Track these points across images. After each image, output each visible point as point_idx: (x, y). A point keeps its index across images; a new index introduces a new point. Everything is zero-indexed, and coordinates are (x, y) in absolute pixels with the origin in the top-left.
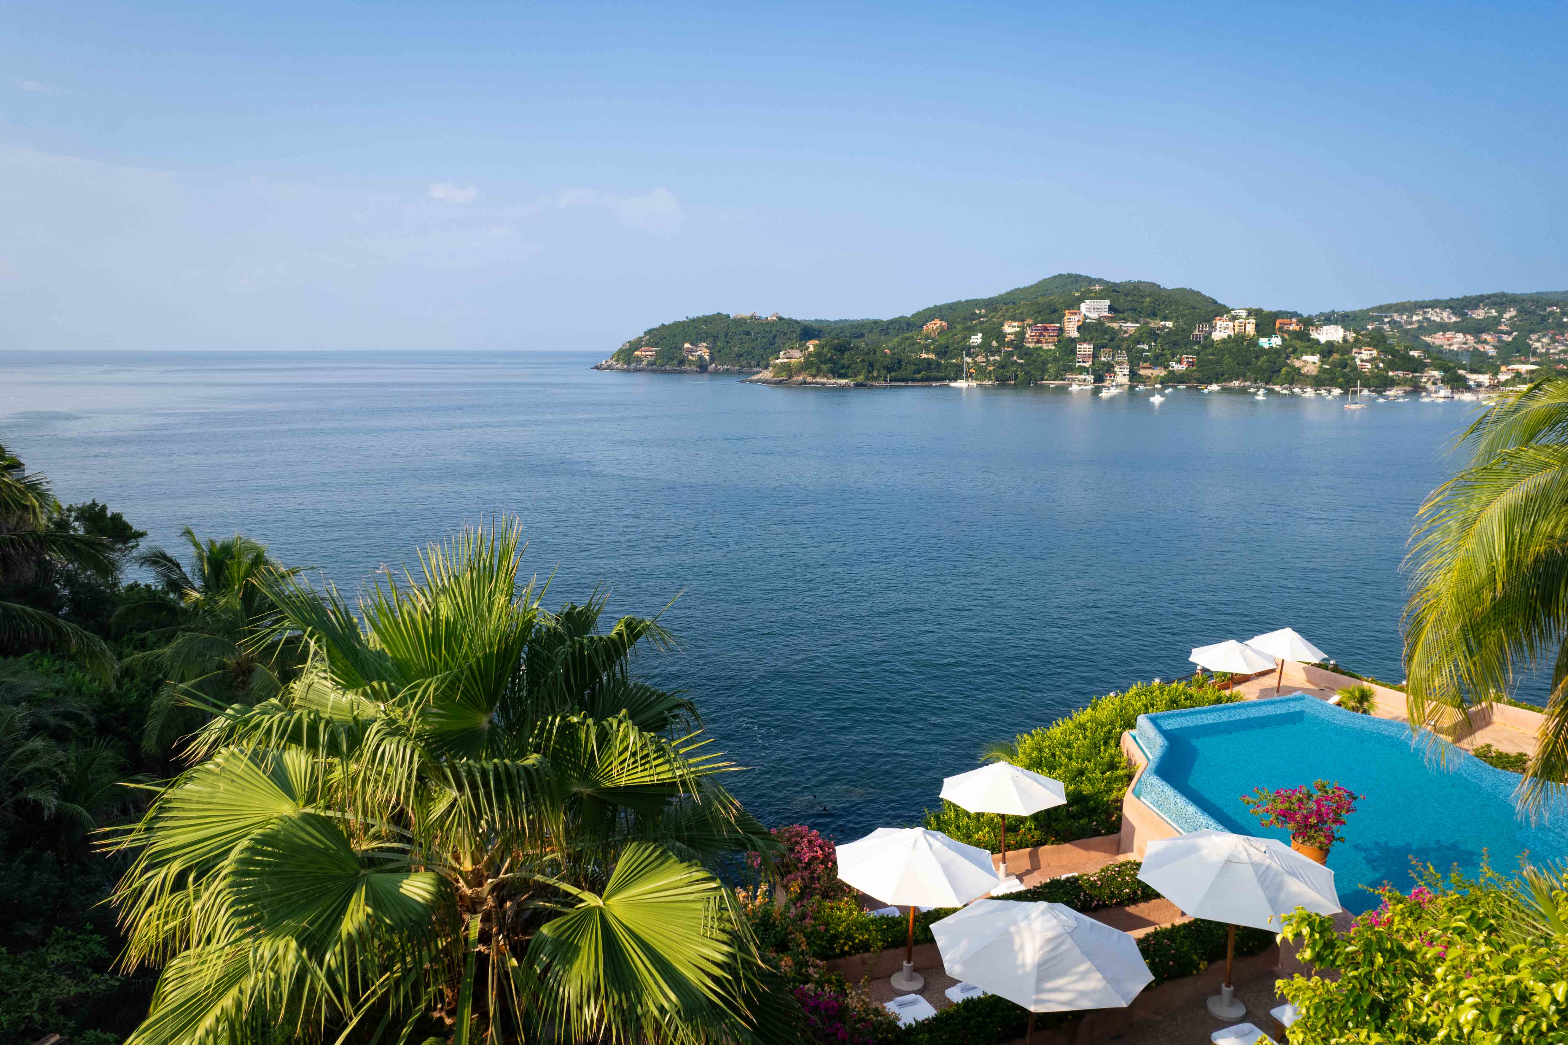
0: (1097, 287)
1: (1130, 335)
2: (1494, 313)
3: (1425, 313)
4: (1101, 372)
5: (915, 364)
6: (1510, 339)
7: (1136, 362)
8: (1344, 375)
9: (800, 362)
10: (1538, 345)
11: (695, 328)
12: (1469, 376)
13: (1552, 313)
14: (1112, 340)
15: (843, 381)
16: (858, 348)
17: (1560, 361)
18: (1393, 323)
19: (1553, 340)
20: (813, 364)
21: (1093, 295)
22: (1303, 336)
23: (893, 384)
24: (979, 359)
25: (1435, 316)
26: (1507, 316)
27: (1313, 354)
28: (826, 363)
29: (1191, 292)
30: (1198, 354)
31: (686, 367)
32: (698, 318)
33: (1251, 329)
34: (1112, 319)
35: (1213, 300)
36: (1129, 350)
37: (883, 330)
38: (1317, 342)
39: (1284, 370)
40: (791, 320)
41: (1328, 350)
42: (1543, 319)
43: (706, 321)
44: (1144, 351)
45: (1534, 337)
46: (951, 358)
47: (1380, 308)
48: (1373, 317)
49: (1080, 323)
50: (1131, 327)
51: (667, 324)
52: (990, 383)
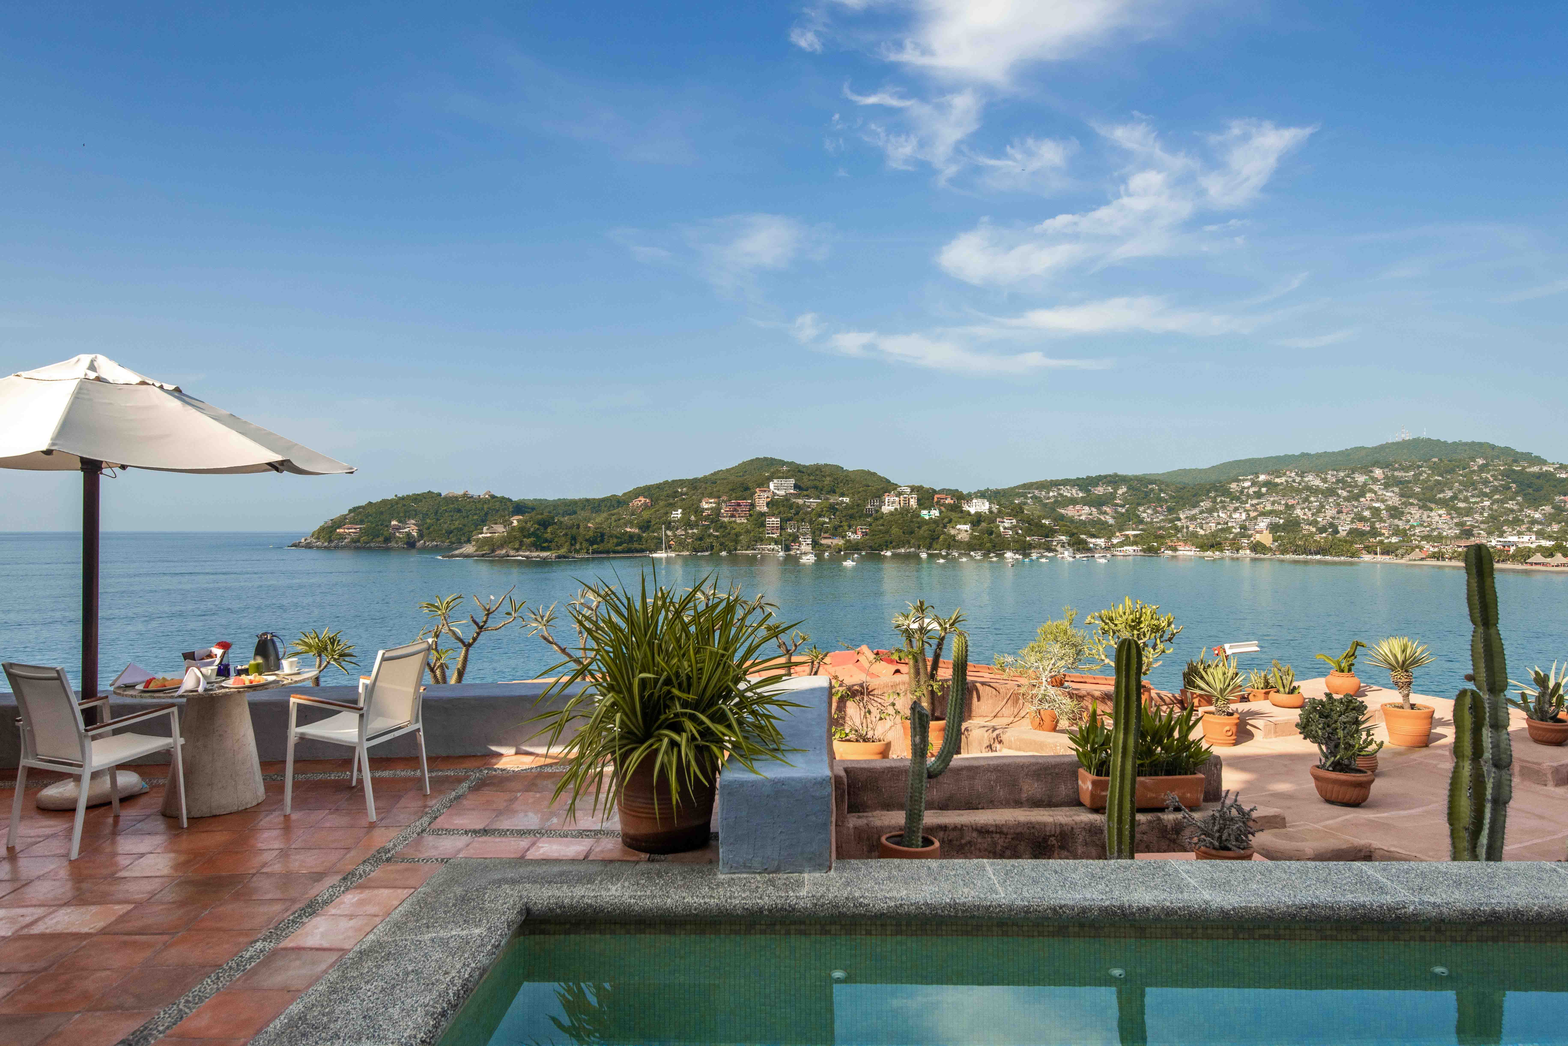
0: (785, 468)
1: (813, 510)
2: (1110, 489)
3: (1059, 489)
4: (787, 542)
5: (617, 537)
6: (1124, 511)
7: (817, 533)
8: (991, 541)
9: (503, 536)
10: (1145, 515)
11: (404, 505)
12: (1089, 540)
13: (1152, 490)
14: (797, 513)
15: (544, 554)
16: (561, 523)
17: (1160, 528)
18: (1034, 498)
19: (1156, 512)
20: (518, 538)
21: (781, 475)
22: (956, 508)
23: (595, 556)
24: (679, 532)
25: (1068, 492)
26: (1120, 492)
27: (965, 524)
28: (529, 536)
29: (869, 473)
30: (870, 525)
31: (393, 544)
32: (408, 496)
33: (913, 503)
34: (797, 496)
35: (887, 480)
36: (811, 522)
37: (594, 508)
38: (969, 513)
39: (942, 537)
40: (503, 498)
41: (977, 520)
42: (1147, 494)
43: (416, 499)
44: (825, 523)
45: (1141, 509)
46: (653, 532)
47: (1024, 486)
48: (1019, 493)
49: (769, 500)
50: (813, 502)
51: (374, 501)
52: (688, 553)
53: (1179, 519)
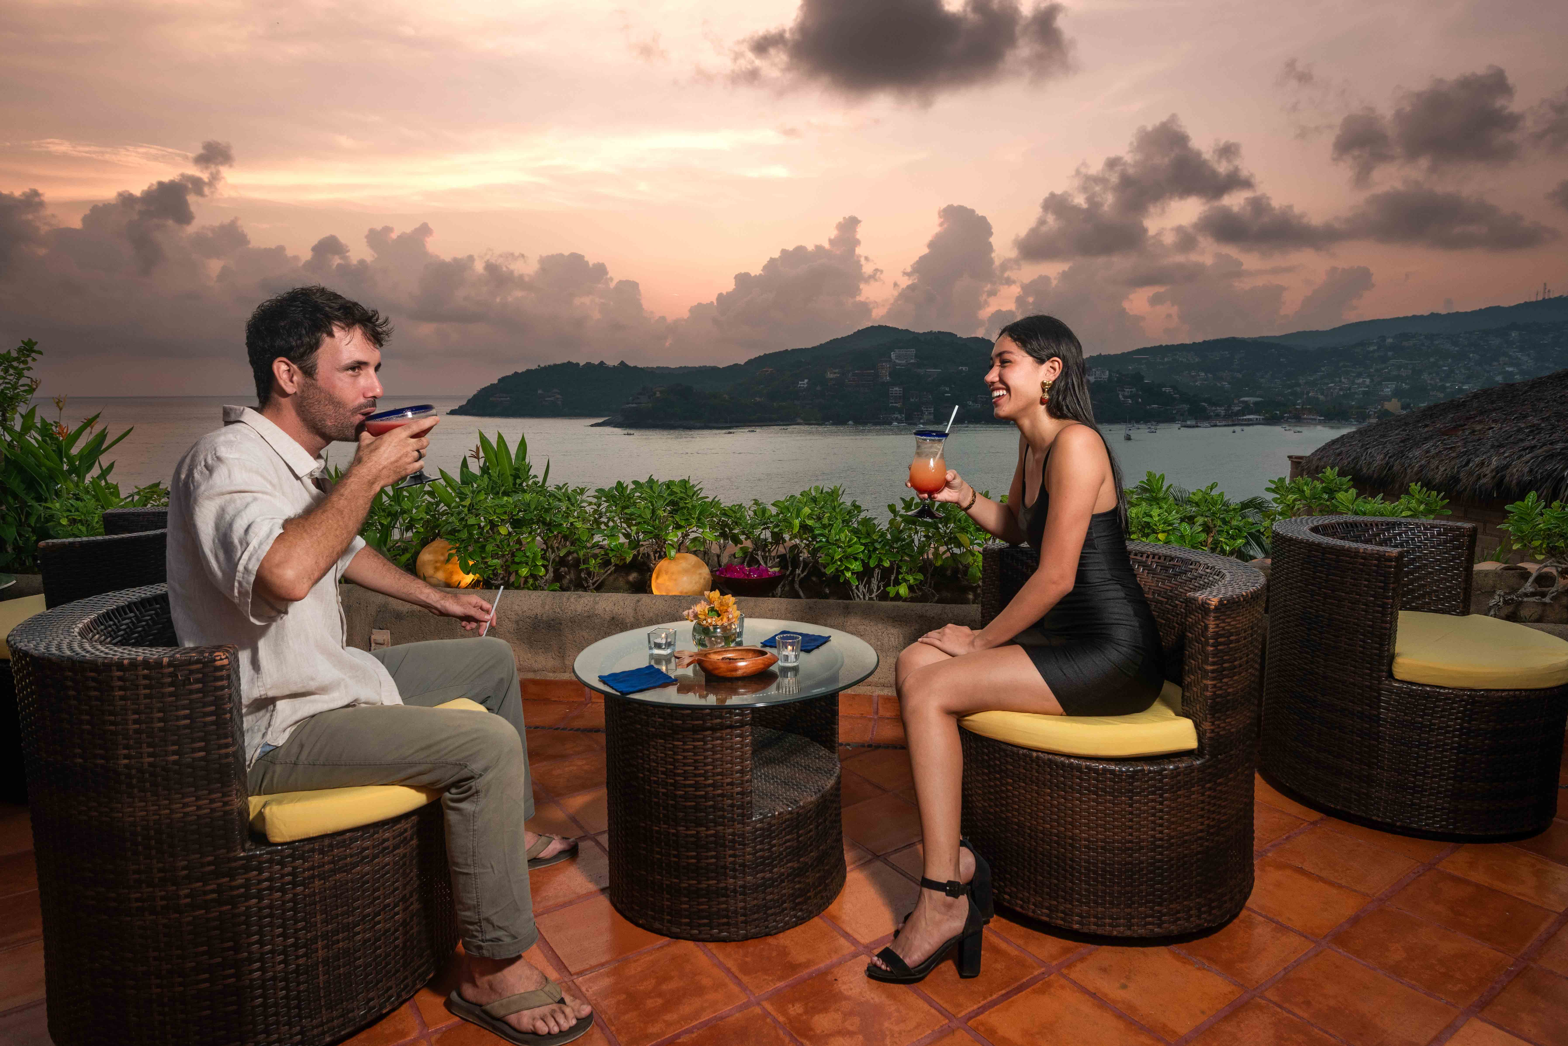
0: (906, 337)
1: (934, 379)
2: (1227, 354)
3: (1174, 355)
4: (910, 411)
5: (750, 407)
6: (1241, 376)
7: (939, 402)
8: (1111, 410)
9: (649, 407)
10: (1263, 380)
12: (1210, 408)
13: (1271, 355)
14: (919, 383)
16: (699, 393)
17: (1278, 394)
18: (1149, 363)
19: (1275, 377)
20: (660, 408)
21: (902, 344)
24: (804, 401)
25: (1184, 358)
26: (1237, 357)
28: (672, 407)
34: (918, 366)
36: (932, 392)
42: (1265, 360)
44: (946, 392)
45: (1259, 374)
46: (780, 401)
47: (1140, 352)
49: (891, 369)
50: (934, 372)
53: (1299, 385)
